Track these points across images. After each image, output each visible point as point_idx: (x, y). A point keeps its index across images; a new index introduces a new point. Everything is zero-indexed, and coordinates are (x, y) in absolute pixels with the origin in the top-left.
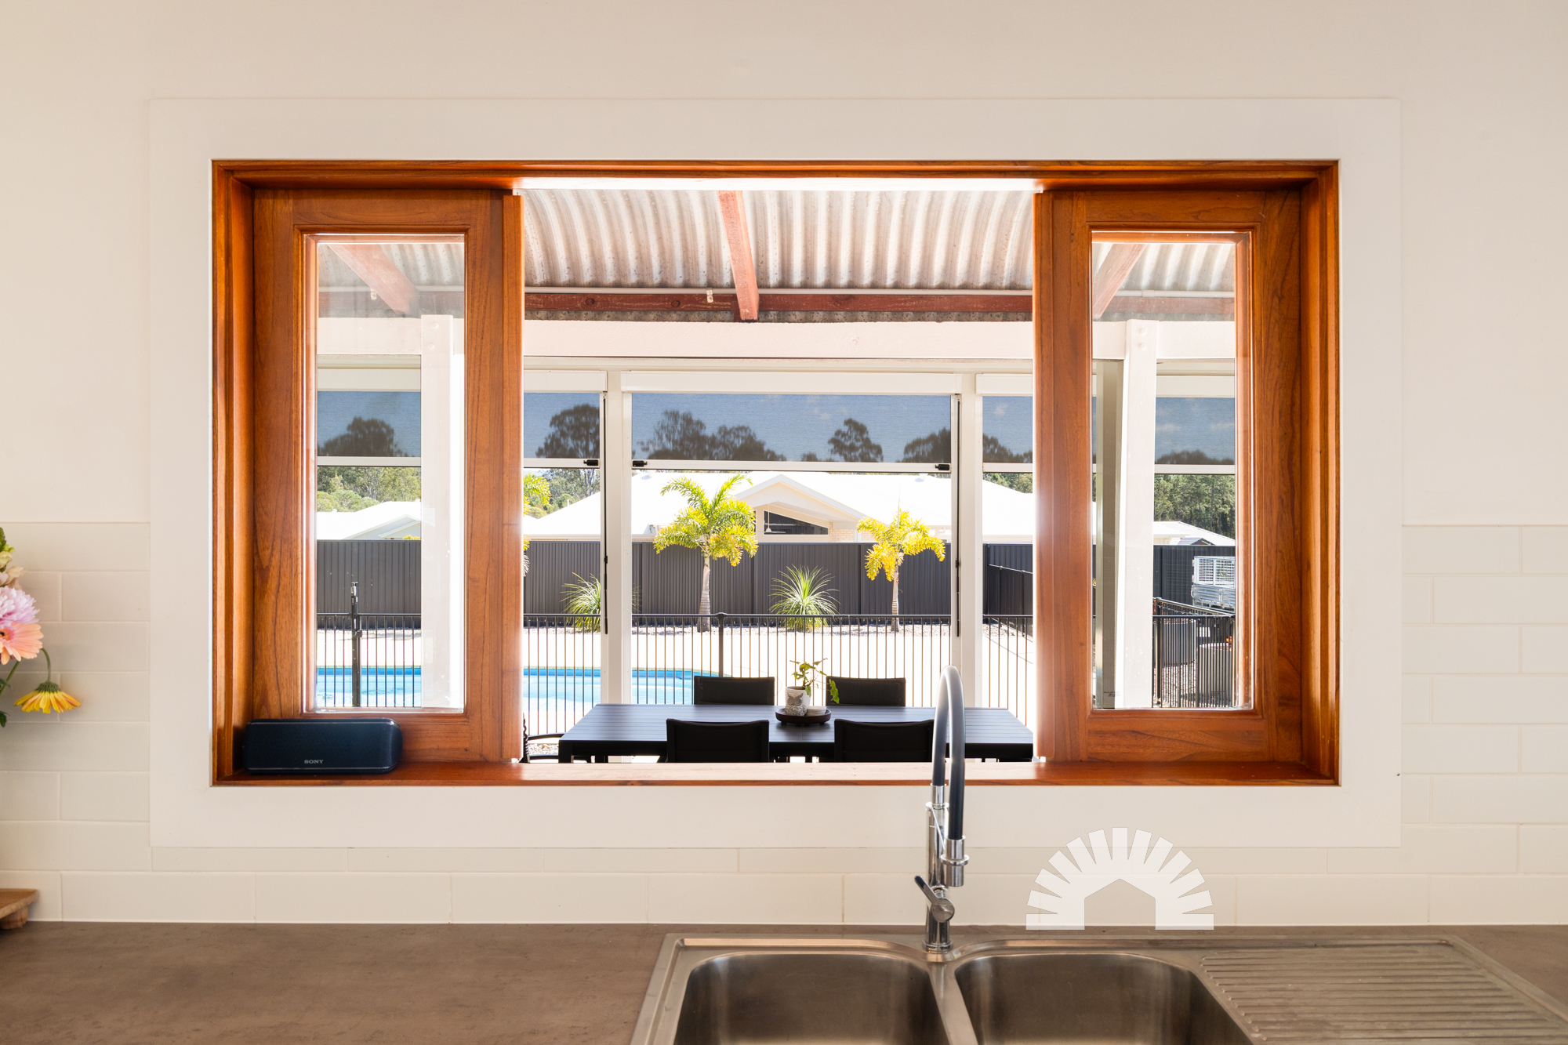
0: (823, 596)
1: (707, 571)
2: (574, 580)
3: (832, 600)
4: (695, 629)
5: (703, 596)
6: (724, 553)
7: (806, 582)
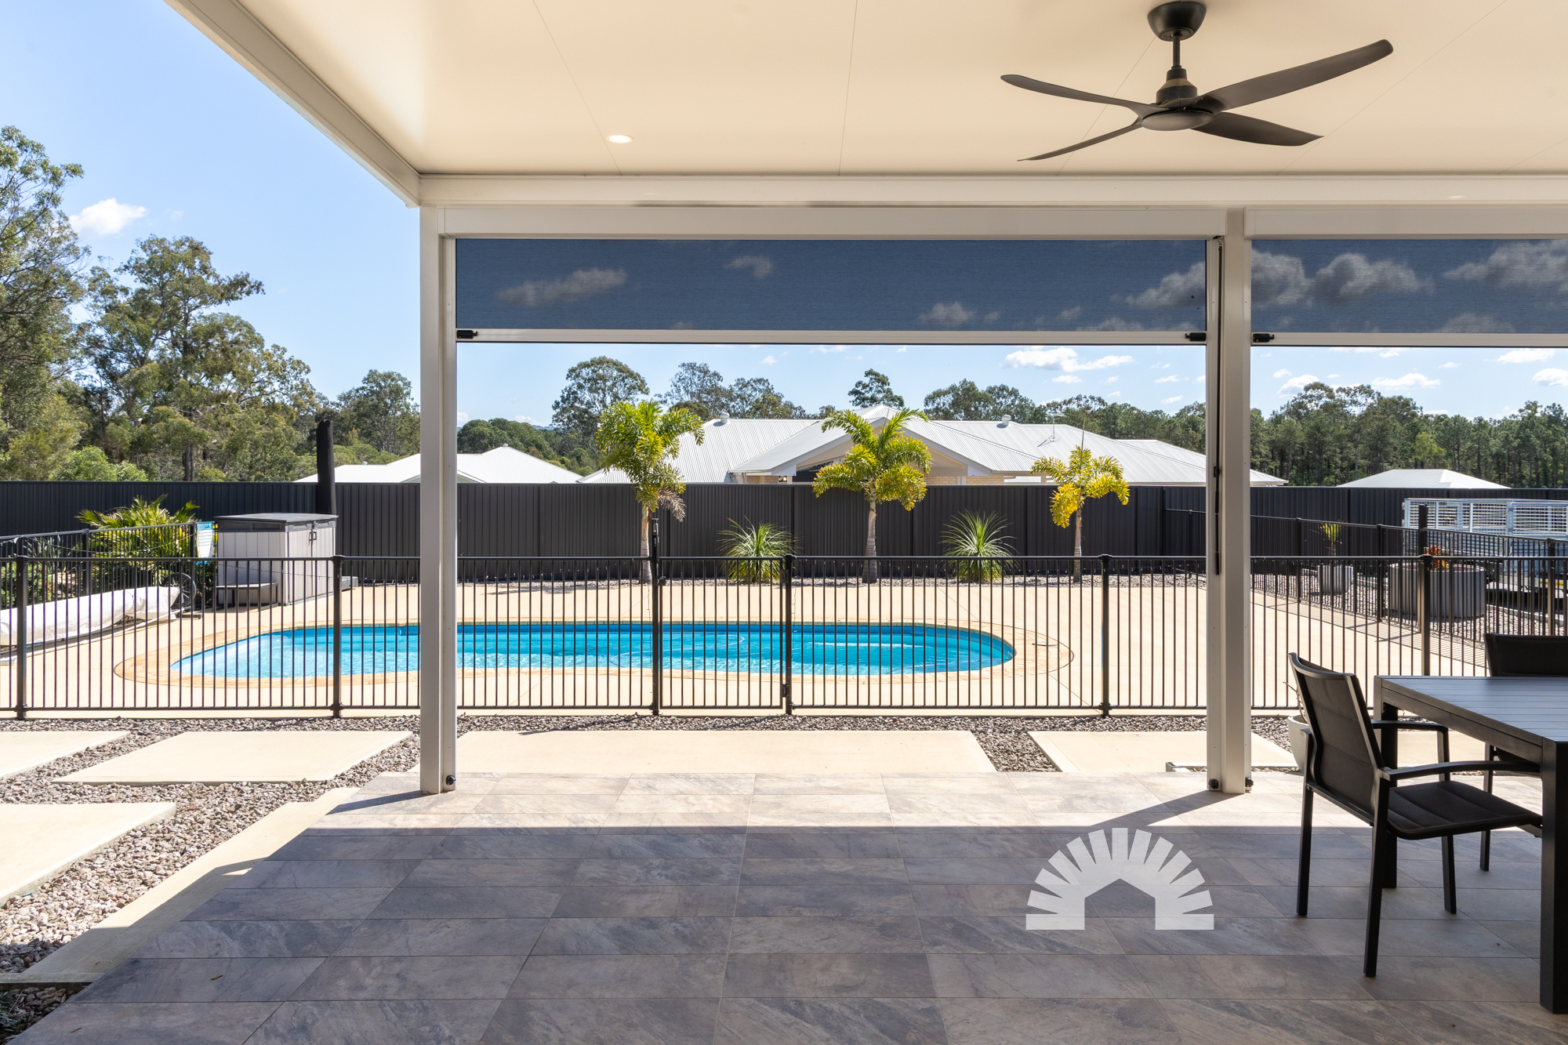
0: (997, 544)
1: (873, 516)
2: (728, 526)
3: (1009, 548)
4: (860, 579)
5: (868, 544)
6: (895, 496)
7: (980, 529)
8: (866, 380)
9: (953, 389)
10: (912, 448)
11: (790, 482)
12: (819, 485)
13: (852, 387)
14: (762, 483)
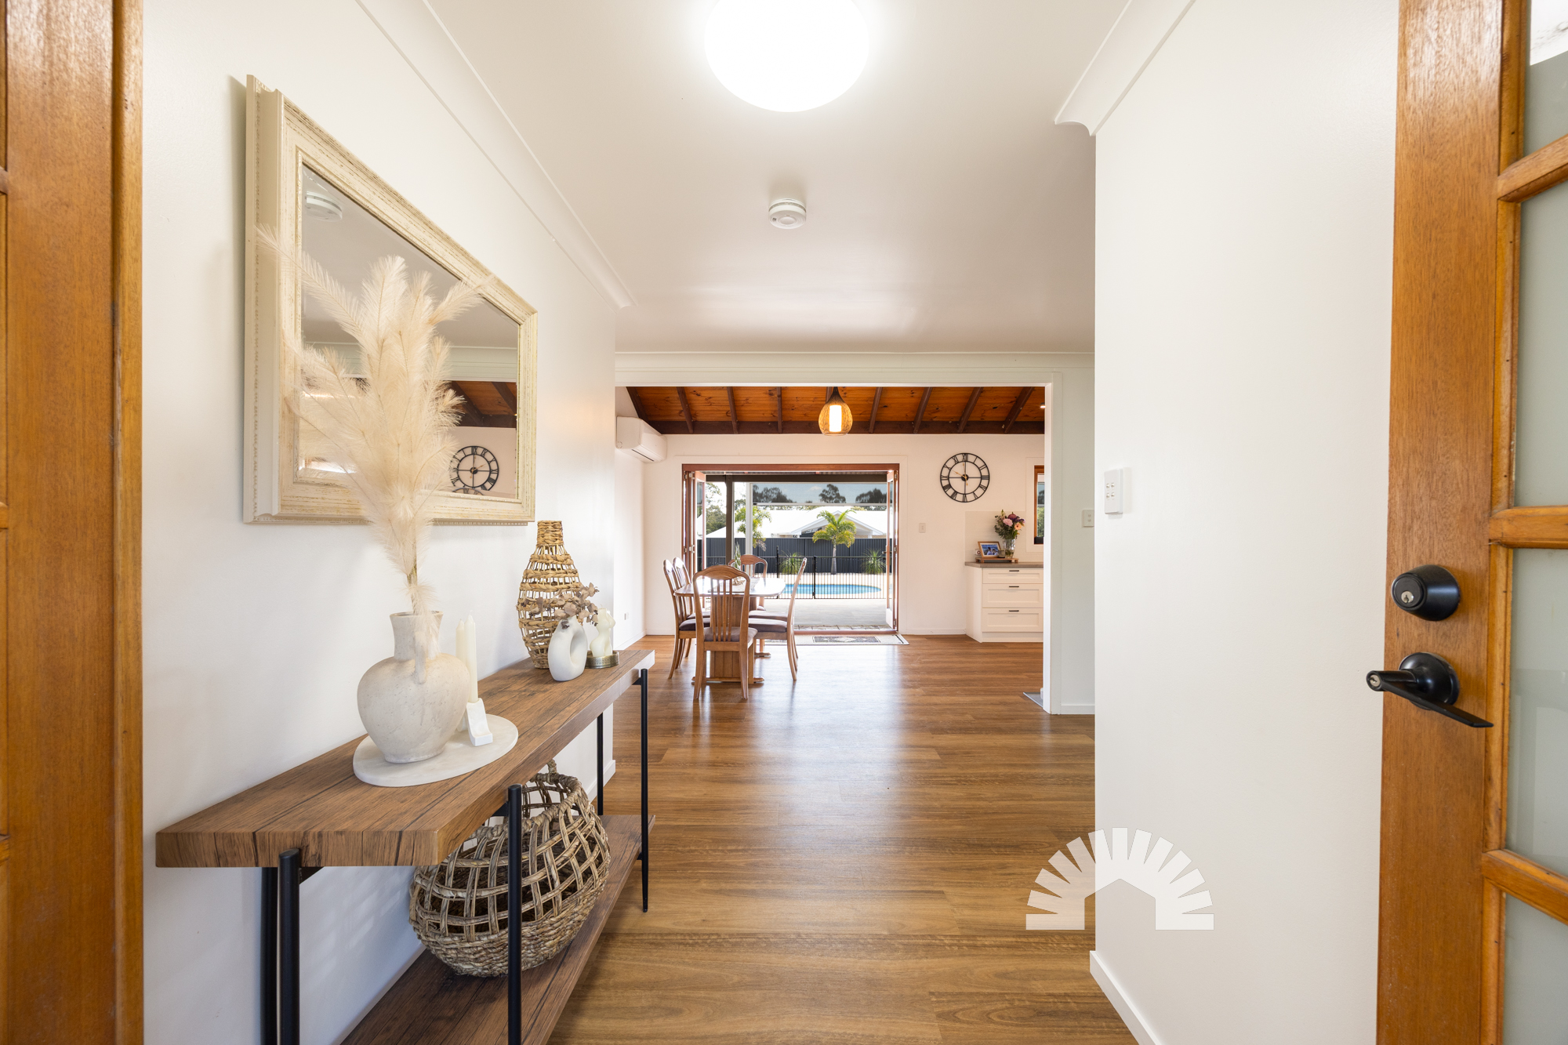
1: (835, 550)
2: (783, 553)
6: (843, 542)
7: (875, 555)
8: (827, 489)
9: (870, 493)
10: (850, 524)
11: (798, 537)
12: (815, 538)
13: (821, 492)
14: (786, 537)
